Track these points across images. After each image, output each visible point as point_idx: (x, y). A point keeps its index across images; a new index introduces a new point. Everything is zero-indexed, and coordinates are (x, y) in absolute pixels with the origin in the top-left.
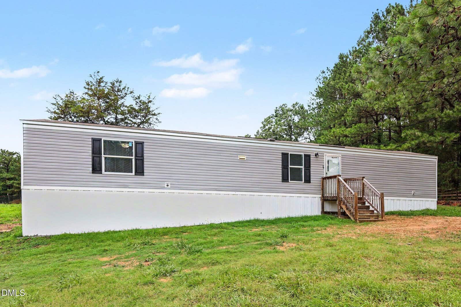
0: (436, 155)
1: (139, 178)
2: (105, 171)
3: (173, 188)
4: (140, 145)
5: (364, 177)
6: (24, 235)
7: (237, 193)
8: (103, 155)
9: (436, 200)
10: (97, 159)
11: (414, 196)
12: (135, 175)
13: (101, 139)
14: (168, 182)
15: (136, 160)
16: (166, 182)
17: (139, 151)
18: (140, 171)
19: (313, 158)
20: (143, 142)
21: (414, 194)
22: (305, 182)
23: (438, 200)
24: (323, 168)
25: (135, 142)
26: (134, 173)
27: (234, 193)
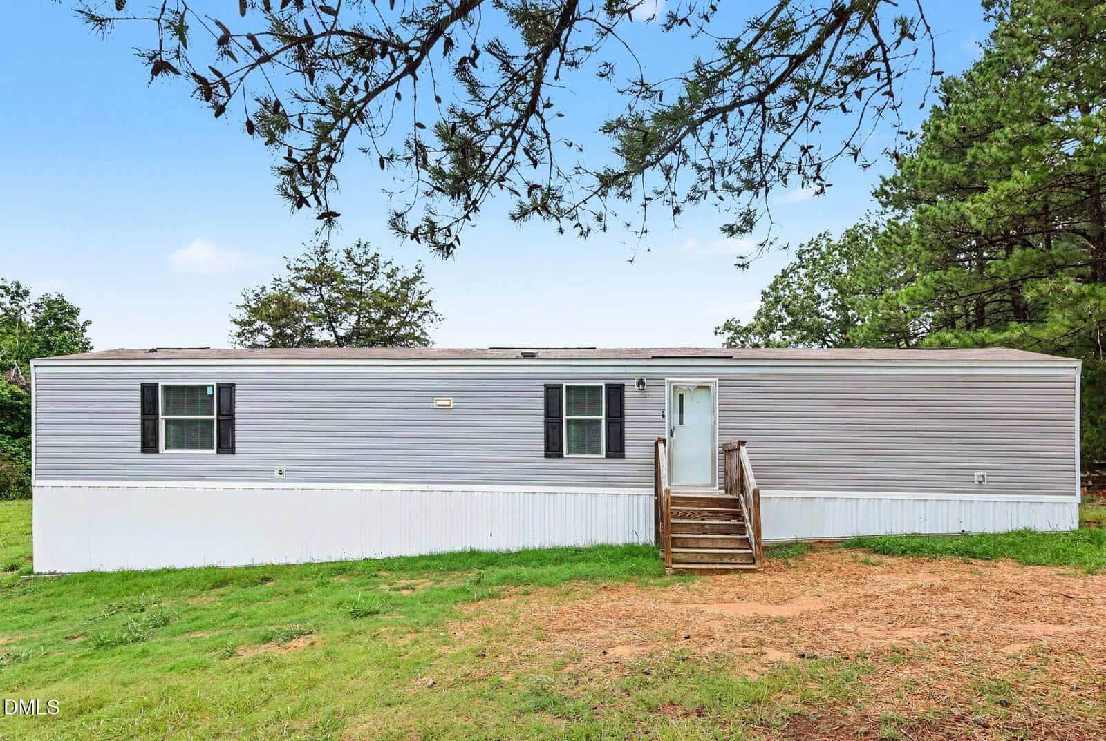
0: (1077, 356)
1: (226, 459)
2: (166, 448)
3: (290, 479)
4: (227, 390)
5: (745, 442)
6: (36, 571)
7: (431, 487)
8: (161, 417)
9: (1077, 498)
10: (150, 424)
11: (981, 487)
12: (218, 453)
13: (157, 385)
14: (281, 468)
15: (219, 421)
16: (278, 467)
17: (225, 402)
18: (227, 446)
19: (630, 394)
20: (234, 385)
21: (980, 482)
22: (607, 456)
23: (1083, 500)
24: (663, 416)
25: (218, 384)
26: (214, 451)
27: (423, 487)
